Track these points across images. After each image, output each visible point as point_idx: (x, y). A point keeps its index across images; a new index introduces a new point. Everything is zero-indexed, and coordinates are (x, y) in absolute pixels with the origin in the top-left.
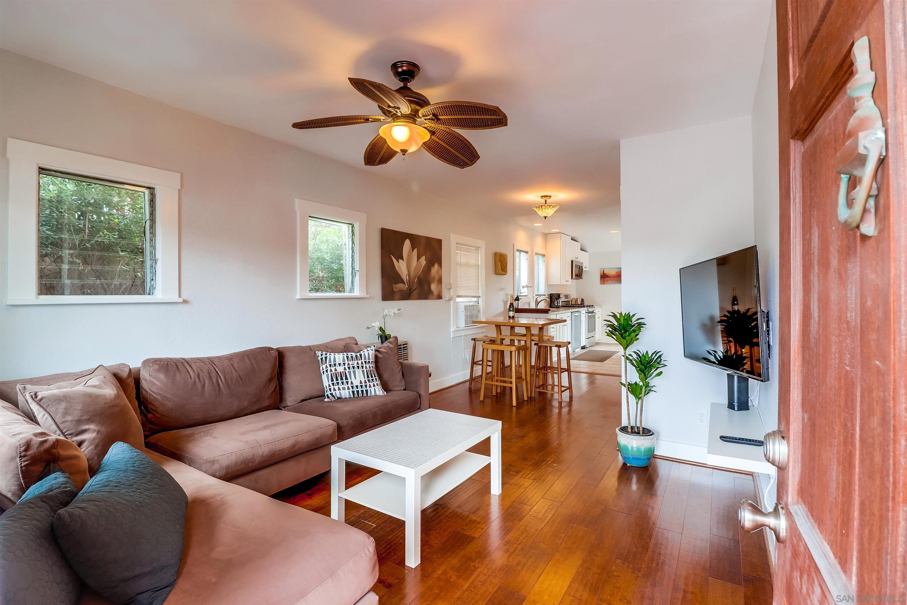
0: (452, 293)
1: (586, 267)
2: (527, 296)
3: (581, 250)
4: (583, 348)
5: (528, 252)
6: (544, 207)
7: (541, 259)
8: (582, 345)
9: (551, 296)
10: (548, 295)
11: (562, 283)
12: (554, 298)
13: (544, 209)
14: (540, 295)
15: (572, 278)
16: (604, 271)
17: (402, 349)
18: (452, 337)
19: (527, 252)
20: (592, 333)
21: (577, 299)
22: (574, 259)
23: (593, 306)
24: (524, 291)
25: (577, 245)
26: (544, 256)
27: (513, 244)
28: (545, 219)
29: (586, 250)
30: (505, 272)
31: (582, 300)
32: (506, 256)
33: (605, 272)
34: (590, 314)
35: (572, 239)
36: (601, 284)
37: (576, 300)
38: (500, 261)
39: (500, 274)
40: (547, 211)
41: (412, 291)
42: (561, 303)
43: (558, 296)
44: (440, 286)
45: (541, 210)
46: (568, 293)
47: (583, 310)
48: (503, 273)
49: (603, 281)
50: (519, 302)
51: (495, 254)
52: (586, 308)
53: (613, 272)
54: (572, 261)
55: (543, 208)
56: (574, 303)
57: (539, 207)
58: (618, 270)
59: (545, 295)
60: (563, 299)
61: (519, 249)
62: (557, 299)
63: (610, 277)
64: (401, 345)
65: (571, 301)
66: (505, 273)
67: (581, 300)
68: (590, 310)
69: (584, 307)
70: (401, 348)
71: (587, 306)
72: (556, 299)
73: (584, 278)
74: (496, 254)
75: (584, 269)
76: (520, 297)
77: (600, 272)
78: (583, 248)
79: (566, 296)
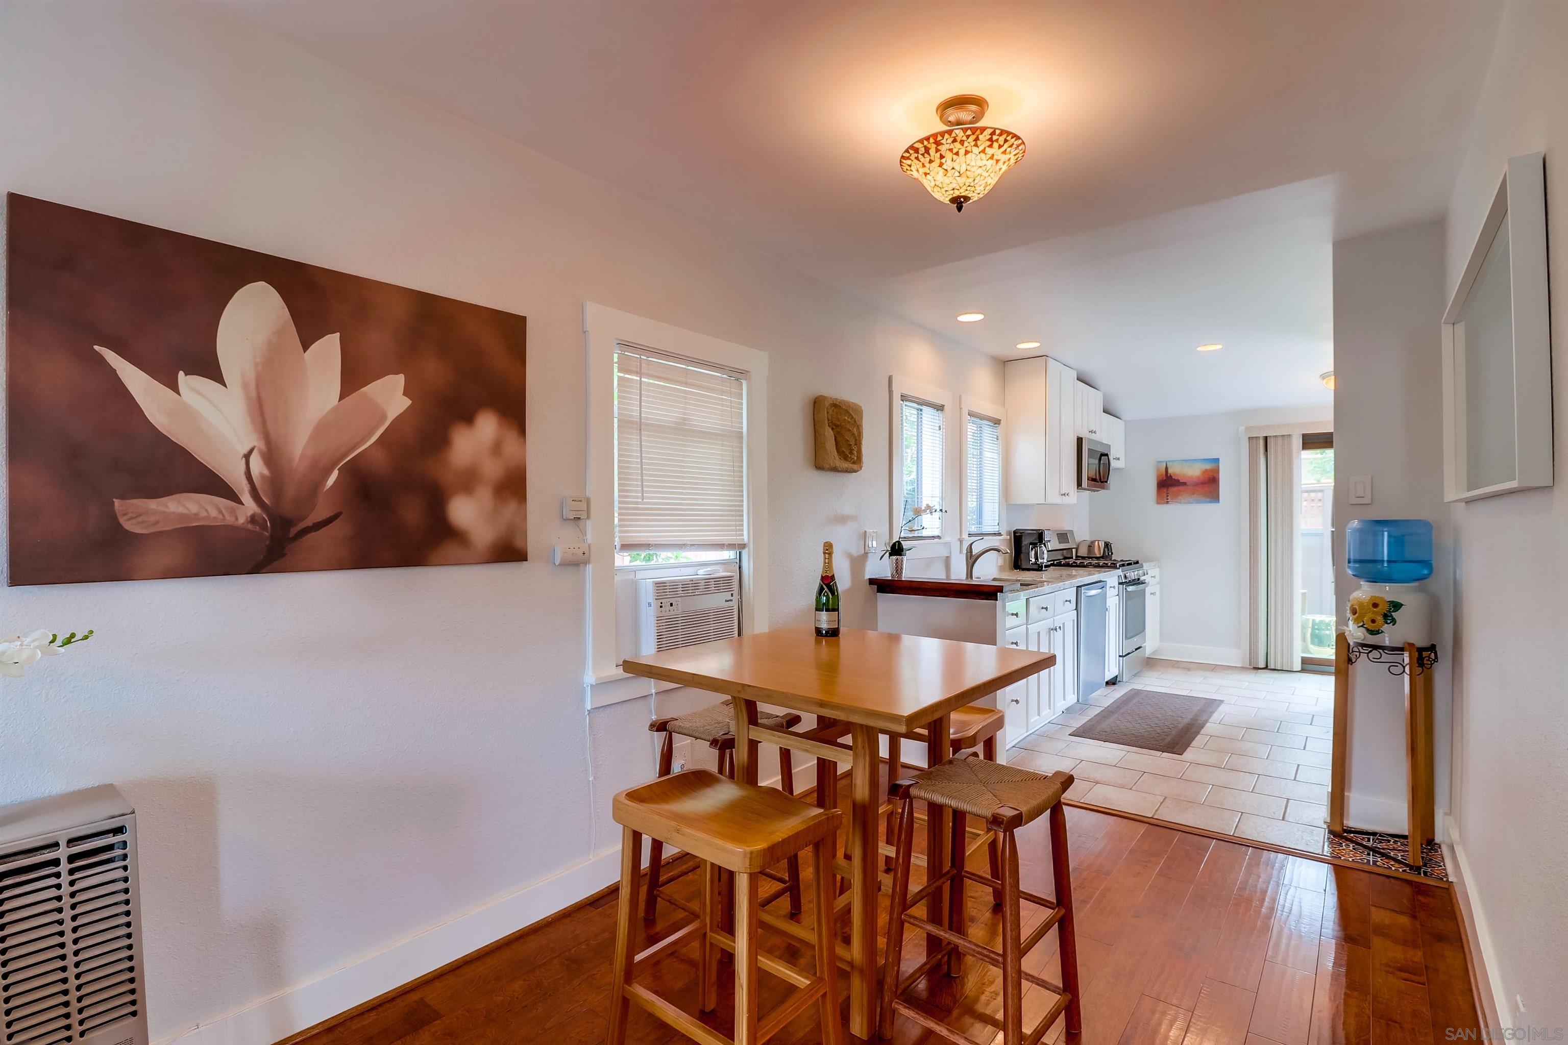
0: (589, 537)
1: (1118, 459)
2: (939, 537)
3: (1106, 411)
4: (1112, 682)
5: (943, 406)
6: (947, 140)
7: (988, 431)
8: (1108, 676)
9: (1018, 538)
10: (1009, 533)
11: (1050, 500)
12: (1025, 542)
13: (949, 155)
14: (982, 535)
15: (1079, 484)
16: (1167, 468)
17: (64, 867)
18: (588, 706)
19: (940, 408)
20: (1135, 639)
21: (1093, 542)
22: (1084, 434)
23: (1137, 562)
24: (931, 524)
25: (1095, 399)
26: (997, 422)
27: (890, 379)
28: (960, 209)
29: (1118, 416)
30: (854, 463)
31: (1107, 545)
32: (858, 411)
33: (1170, 471)
34: (1130, 588)
35: (1079, 379)
36: (1158, 503)
37: (1090, 546)
38: (834, 426)
39: (835, 469)
40: (961, 163)
41: (293, 531)
42: (1045, 556)
43: (1039, 537)
44: (511, 507)
45: (938, 161)
46: (1066, 527)
47: (1112, 578)
48: (846, 465)
49: (1165, 495)
50: (905, 558)
51: (815, 403)
52: (1119, 572)
53: (1194, 472)
54: (1080, 441)
55: (943, 149)
56: (1083, 552)
57: (927, 150)
58: (1208, 466)
59: (999, 534)
60: (1053, 543)
61: (907, 392)
62: (1034, 545)
63: (1184, 484)
64: (56, 845)
65: (1077, 550)
66: (855, 467)
67: (1102, 545)
68: (1132, 575)
69: (1114, 566)
70: (56, 862)
71: (1123, 565)
72: (1031, 544)
73: (1111, 487)
74: (817, 403)
75: (1113, 464)
76: (905, 545)
77: (1158, 470)
78: (1111, 410)
79: (1063, 536)
